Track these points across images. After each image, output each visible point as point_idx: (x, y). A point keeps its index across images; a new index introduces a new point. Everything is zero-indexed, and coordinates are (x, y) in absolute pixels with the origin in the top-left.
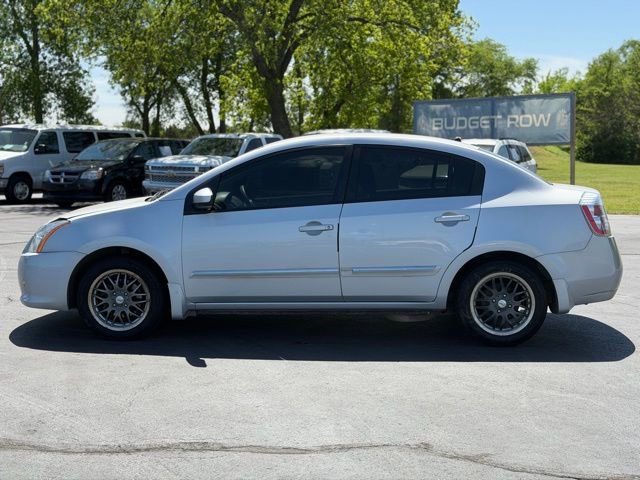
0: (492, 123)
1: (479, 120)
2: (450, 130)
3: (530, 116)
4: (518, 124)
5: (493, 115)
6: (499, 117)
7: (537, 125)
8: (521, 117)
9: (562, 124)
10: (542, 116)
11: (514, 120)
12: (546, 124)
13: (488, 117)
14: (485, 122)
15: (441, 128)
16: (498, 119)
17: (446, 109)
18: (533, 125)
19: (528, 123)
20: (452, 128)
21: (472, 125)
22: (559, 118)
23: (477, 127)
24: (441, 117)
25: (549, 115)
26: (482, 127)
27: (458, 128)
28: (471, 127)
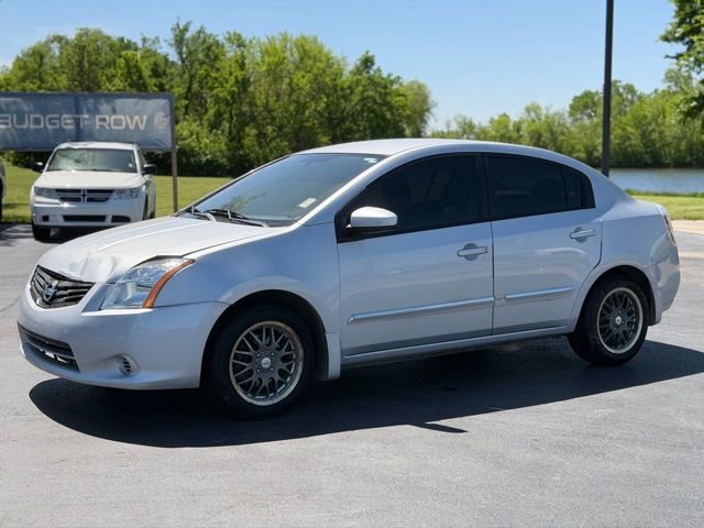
0: (77, 122)
1: (59, 119)
2: (22, 129)
3: (122, 117)
4: (109, 125)
5: (77, 113)
6: (86, 116)
7: (132, 127)
8: (113, 117)
9: (161, 128)
10: (137, 118)
11: (104, 120)
12: (142, 127)
13: (71, 116)
14: (68, 121)
15: (10, 126)
16: (84, 119)
17: (14, 102)
18: (127, 127)
19: (121, 125)
20: (25, 126)
21: (51, 124)
22: (156, 121)
23: (57, 127)
24: (8, 112)
25: (145, 118)
26: (65, 127)
27: (32, 127)
28: (50, 127)
